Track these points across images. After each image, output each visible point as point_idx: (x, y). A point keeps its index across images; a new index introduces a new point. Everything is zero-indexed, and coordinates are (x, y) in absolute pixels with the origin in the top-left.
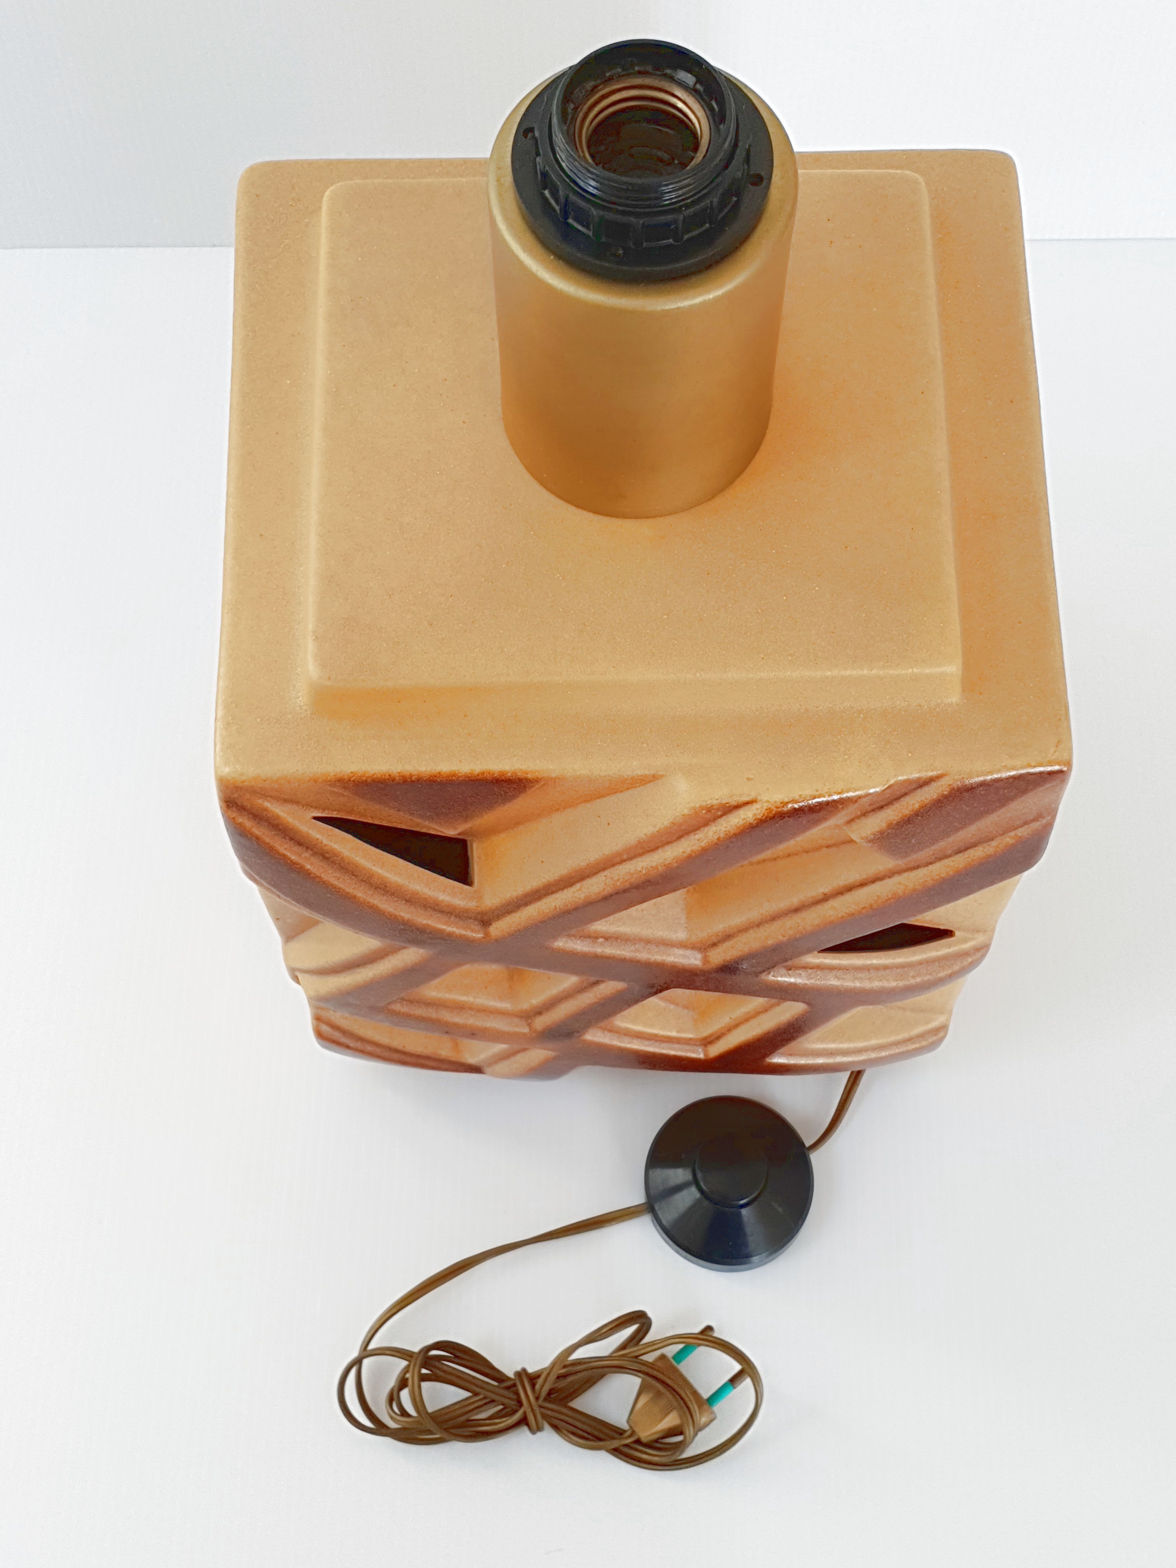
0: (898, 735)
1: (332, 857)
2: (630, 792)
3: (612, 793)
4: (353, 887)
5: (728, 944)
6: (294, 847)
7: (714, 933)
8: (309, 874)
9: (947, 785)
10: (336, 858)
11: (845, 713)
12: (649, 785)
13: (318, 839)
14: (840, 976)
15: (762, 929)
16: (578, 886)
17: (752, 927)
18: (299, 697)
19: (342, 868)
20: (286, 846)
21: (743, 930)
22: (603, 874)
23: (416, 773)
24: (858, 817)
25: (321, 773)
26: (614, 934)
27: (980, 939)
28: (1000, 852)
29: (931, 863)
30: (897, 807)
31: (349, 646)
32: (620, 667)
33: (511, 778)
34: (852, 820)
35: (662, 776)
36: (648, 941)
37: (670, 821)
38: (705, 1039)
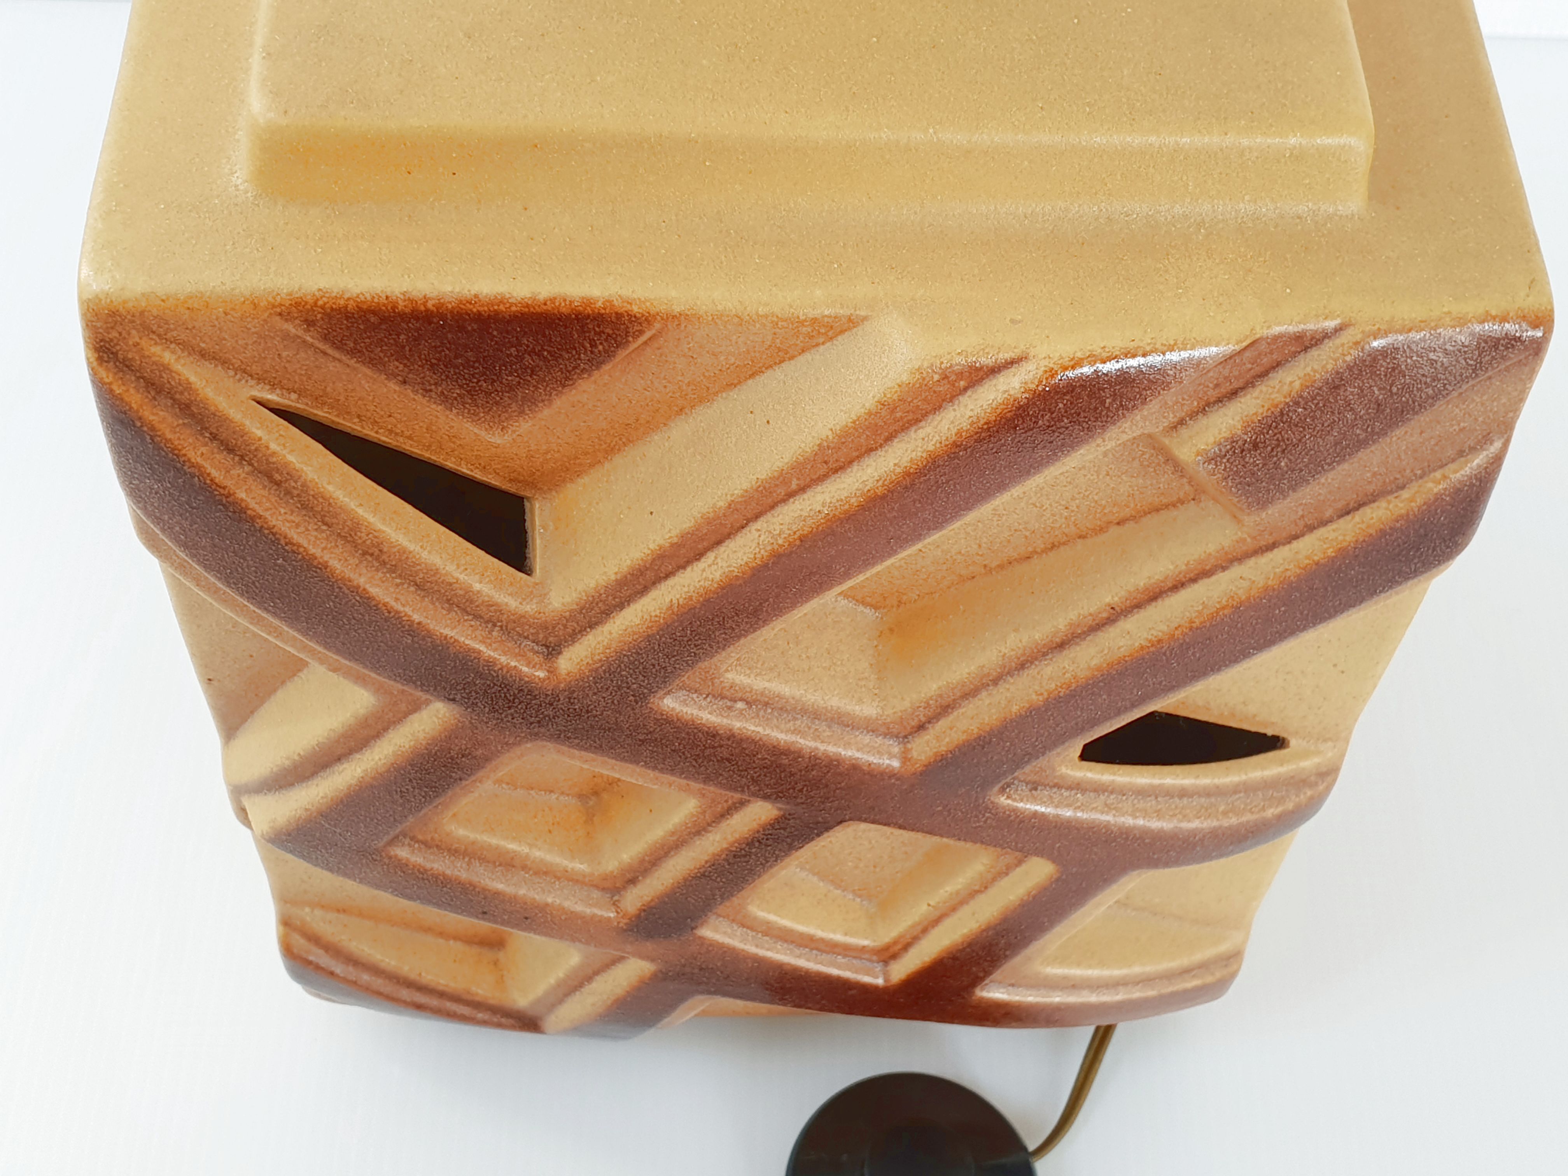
0: (1265, 261)
1: (287, 480)
2: (808, 356)
3: (775, 363)
4: (323, 545)
5: (943, 724)
6: (218, 453)
7: (921, 702)
8: (243, 510)
9: (1351, 344)
10: (293, 484)
11: (1175, 226)
12: (840, 338)
13: (260, 439)
14: (1113, 804)
15: (1002, 687)
16: (711, 556)
17: (985, 686)
18: (236, 172)
19: (304, 506)
20: (204, 450)
21: (970, 692)
22: (754, 526)
23: (434, 294)
24: (1194, 415)
25: (264, 290)
26: (762, 694)
27: (1329, 753)
28: (1416, 510)
29: (1296, 537)
30: (1261, 391)
31: (324, 64)
32: (797, 112)
33: (603, 311)
34: (1182, 422)
35: (865, 319)
36: (815, 715)
37: (876, 399)
38: (886, 948)
